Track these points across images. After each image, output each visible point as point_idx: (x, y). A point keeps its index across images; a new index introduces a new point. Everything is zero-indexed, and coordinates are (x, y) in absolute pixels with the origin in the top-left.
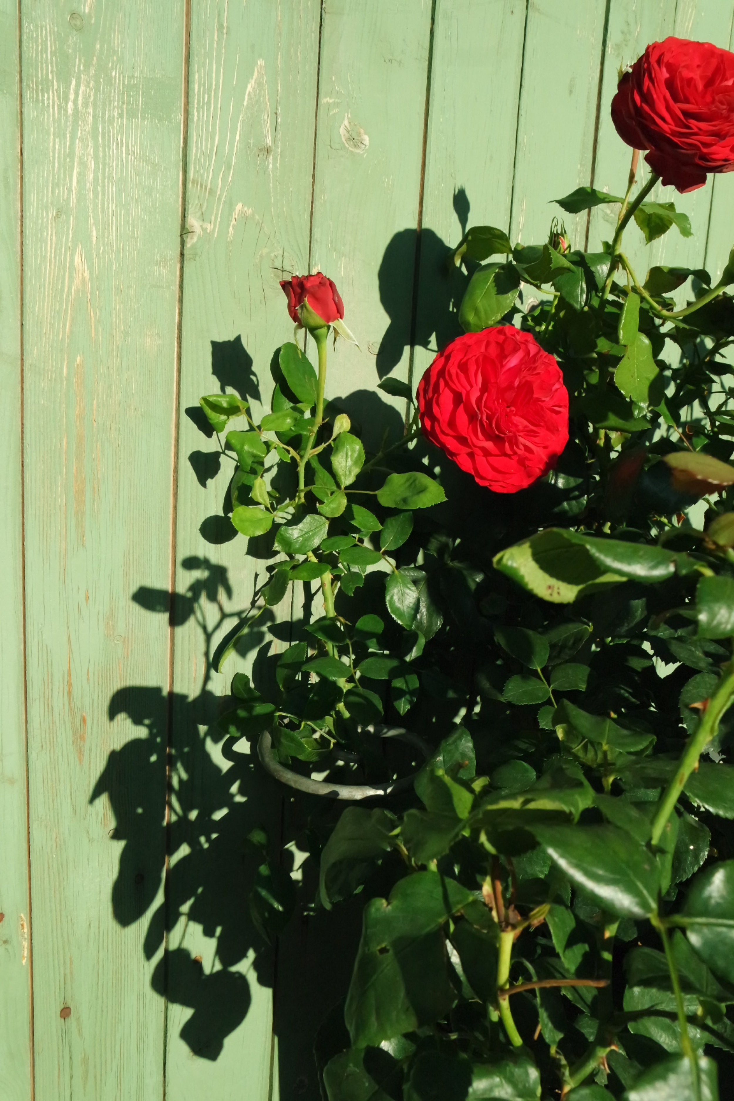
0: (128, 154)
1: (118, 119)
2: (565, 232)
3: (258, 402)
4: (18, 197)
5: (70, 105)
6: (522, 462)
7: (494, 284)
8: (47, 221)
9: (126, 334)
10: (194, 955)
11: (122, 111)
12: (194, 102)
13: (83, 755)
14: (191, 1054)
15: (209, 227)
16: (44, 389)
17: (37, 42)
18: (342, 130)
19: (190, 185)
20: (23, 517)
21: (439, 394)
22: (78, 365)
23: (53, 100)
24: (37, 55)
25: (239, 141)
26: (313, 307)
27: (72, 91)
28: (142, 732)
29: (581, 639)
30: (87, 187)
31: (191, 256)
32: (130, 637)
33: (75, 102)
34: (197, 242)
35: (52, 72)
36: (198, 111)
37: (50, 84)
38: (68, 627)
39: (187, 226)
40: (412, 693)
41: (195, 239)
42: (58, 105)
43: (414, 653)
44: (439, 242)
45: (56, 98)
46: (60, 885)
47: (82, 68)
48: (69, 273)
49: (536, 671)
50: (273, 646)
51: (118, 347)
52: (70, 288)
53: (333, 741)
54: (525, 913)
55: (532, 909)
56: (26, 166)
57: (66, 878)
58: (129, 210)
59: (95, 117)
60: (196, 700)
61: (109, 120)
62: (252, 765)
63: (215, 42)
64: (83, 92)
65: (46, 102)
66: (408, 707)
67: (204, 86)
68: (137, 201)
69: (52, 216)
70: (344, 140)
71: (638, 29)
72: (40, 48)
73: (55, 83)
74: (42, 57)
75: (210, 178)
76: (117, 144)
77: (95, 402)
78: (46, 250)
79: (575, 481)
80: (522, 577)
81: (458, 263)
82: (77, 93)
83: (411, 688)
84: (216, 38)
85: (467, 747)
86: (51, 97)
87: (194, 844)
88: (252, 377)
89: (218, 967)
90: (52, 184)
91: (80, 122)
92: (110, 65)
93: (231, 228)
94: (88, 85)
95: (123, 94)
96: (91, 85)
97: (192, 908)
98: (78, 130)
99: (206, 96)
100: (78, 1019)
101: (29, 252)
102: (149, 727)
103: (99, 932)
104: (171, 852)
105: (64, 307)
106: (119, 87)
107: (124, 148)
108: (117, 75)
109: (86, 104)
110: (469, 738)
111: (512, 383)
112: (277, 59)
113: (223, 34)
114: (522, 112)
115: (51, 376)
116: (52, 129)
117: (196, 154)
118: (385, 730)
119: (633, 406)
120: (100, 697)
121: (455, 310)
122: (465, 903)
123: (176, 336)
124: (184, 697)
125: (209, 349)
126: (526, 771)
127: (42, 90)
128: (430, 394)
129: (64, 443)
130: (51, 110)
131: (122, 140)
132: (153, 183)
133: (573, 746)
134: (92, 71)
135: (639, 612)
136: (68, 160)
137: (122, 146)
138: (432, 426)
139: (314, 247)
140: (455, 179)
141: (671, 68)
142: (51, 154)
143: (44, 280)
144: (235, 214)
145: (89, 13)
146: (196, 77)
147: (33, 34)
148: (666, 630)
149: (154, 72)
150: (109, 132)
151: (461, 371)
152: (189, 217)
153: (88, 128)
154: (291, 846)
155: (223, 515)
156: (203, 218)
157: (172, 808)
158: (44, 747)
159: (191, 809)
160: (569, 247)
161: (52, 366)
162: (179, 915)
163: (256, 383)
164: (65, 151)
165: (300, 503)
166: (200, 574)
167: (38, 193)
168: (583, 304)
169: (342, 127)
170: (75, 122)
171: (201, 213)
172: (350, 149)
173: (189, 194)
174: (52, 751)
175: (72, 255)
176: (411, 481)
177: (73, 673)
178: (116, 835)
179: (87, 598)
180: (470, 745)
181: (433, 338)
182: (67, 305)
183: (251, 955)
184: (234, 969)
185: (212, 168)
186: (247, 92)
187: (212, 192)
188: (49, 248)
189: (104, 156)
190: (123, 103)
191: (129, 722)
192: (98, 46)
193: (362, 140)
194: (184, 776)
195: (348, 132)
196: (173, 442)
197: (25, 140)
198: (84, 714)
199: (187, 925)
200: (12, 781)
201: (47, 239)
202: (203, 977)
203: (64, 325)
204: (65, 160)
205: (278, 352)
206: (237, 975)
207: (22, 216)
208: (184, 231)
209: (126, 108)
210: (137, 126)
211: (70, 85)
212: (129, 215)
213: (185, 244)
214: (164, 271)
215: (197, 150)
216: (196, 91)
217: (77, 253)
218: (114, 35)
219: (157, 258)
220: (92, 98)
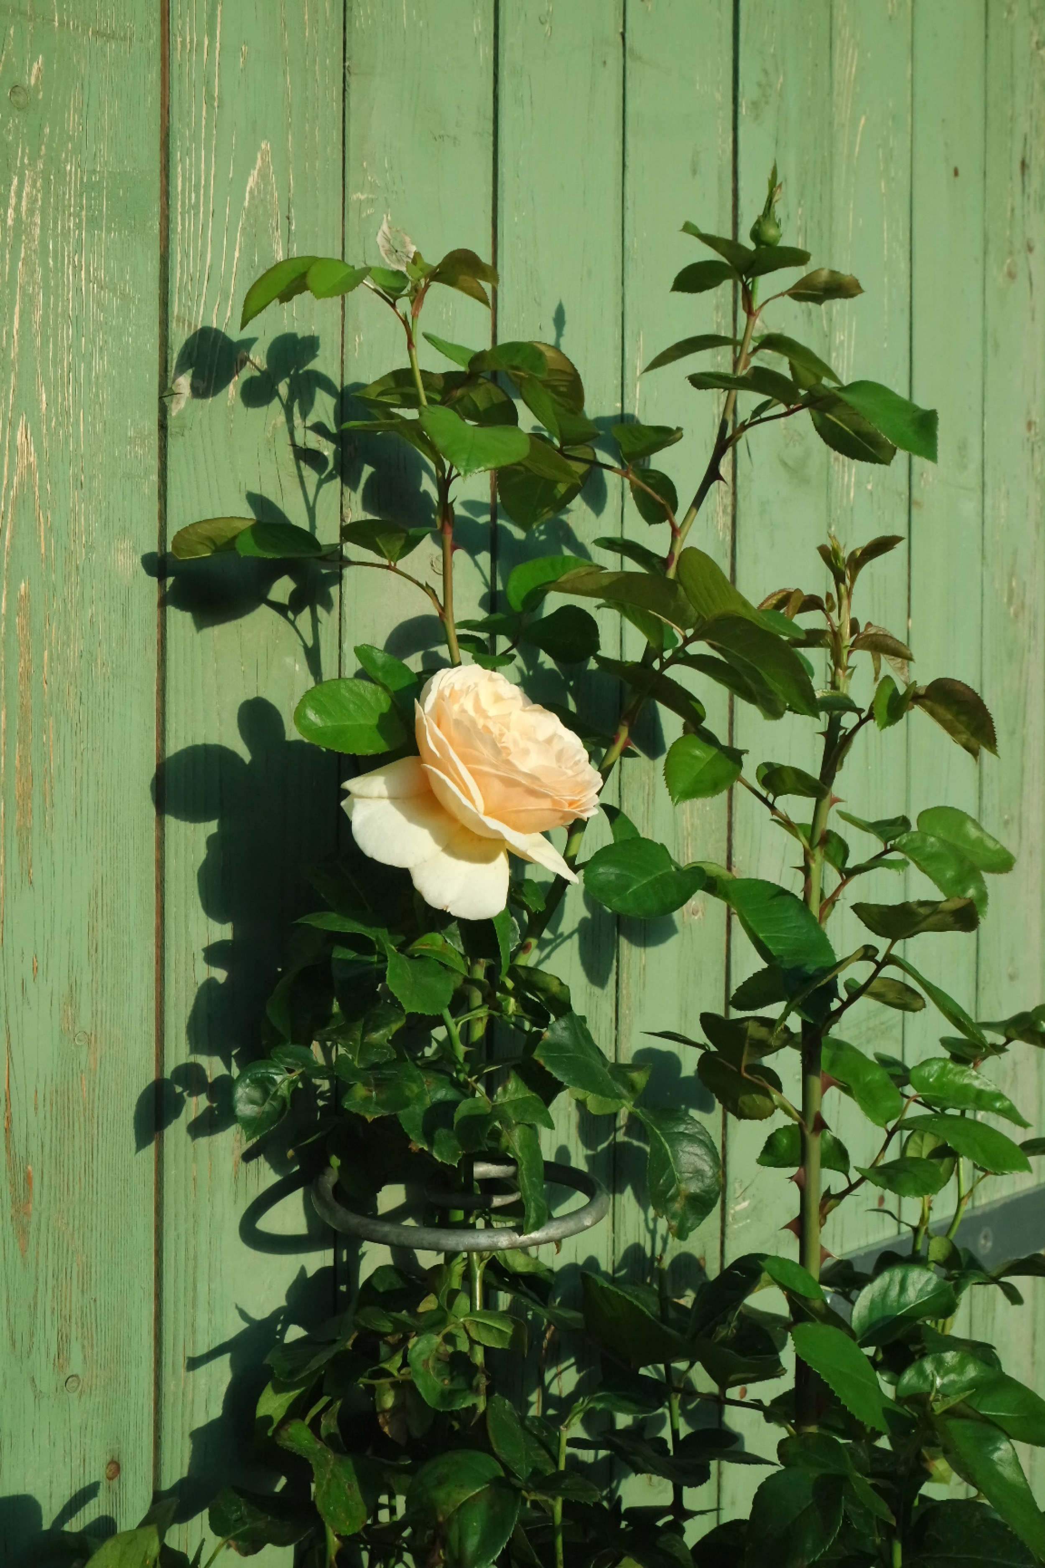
0: (88, 281)
1: (74, 231)
5: (10, 213)
9: (90, 548)
11: (81, 220)
12: (177, 205)
13: (30, 1239)
15: (202, 385)
18: (380, 239)
19: (173, 324)
22: (21, 596)
25: (239, 259)
27: (13, 194)
30: (34, 331)
31: (177, 430)
32: (98, 1034)
33: (17, 209)
34: (186, 408)
36: (183, 219)
38: (7, 1019)
39: (171, 384)
41: (182, 404)
47: (26, 161)
48: (9, 456)
51: (79, 568)
52: (10, 479)
58: (91, 363)
59: (43, 229)
61: (63, 233)
63: (203, 120)
64: (27, 194)
67: (190, 181)
68: (101, 350)
70: (383, 253)
71: (781, 80)
75: (201, 313)
76: (74, 267)
77: (46, 653)
82: (19, 196)
84: (204, 114)
91: (24, 238)
92: (63, 156)
93: (231, 386)
94: (34, 185)
95: (81, 196)
96: (38, 184)
98: (21, 248)
99: (193, 195)
105: (3, 508)
106: (75, 186)
107: (83, 273)
108: (73, 169)
109: (31, 212)
112: (287, 140)
113: (214, 108)
114: (628, 203)
117: (181, 279)
120: (54, 1139)
129: (2, 717)
131: (80, 262)
132: (124, 322)
134: (40, 166)
136: (7, 291)
137: (81, 270)
139: (348, 413)
140: (539, 304)
144: (236, 367)
145: (36, 85)
146: (177, 170)
149: (123, 163)
150: (63, 250)
153: (35, 245)
164: (3, 279)
169: (380, 234)
170: (17, 237)
172: (393, 265)
173: (172, 337)
175: (14, 429)
177: (14, 1096)
179: (35, 969)
182: (6, 506)
185: (204, 298)
186: (248, 189)
189: (57, 285)
190: (81, 208)
192: (47, 130)
193: (409, 252)
195: (388, 241)
196: (156, 715)
198: (29, 1168)
203: (3, 536)
204: (3, 291)
208: (166, 393)
209: (86, 215)
210: (100, 239)
211: (10, 185)
212: (91, 370)
213: (169, 413)
214: (140, 452)
215: (182, 273)
216: (179, 189)
217: (20, 428)
218: (69, 114)
219: (131, 433)
220: (40, 203)
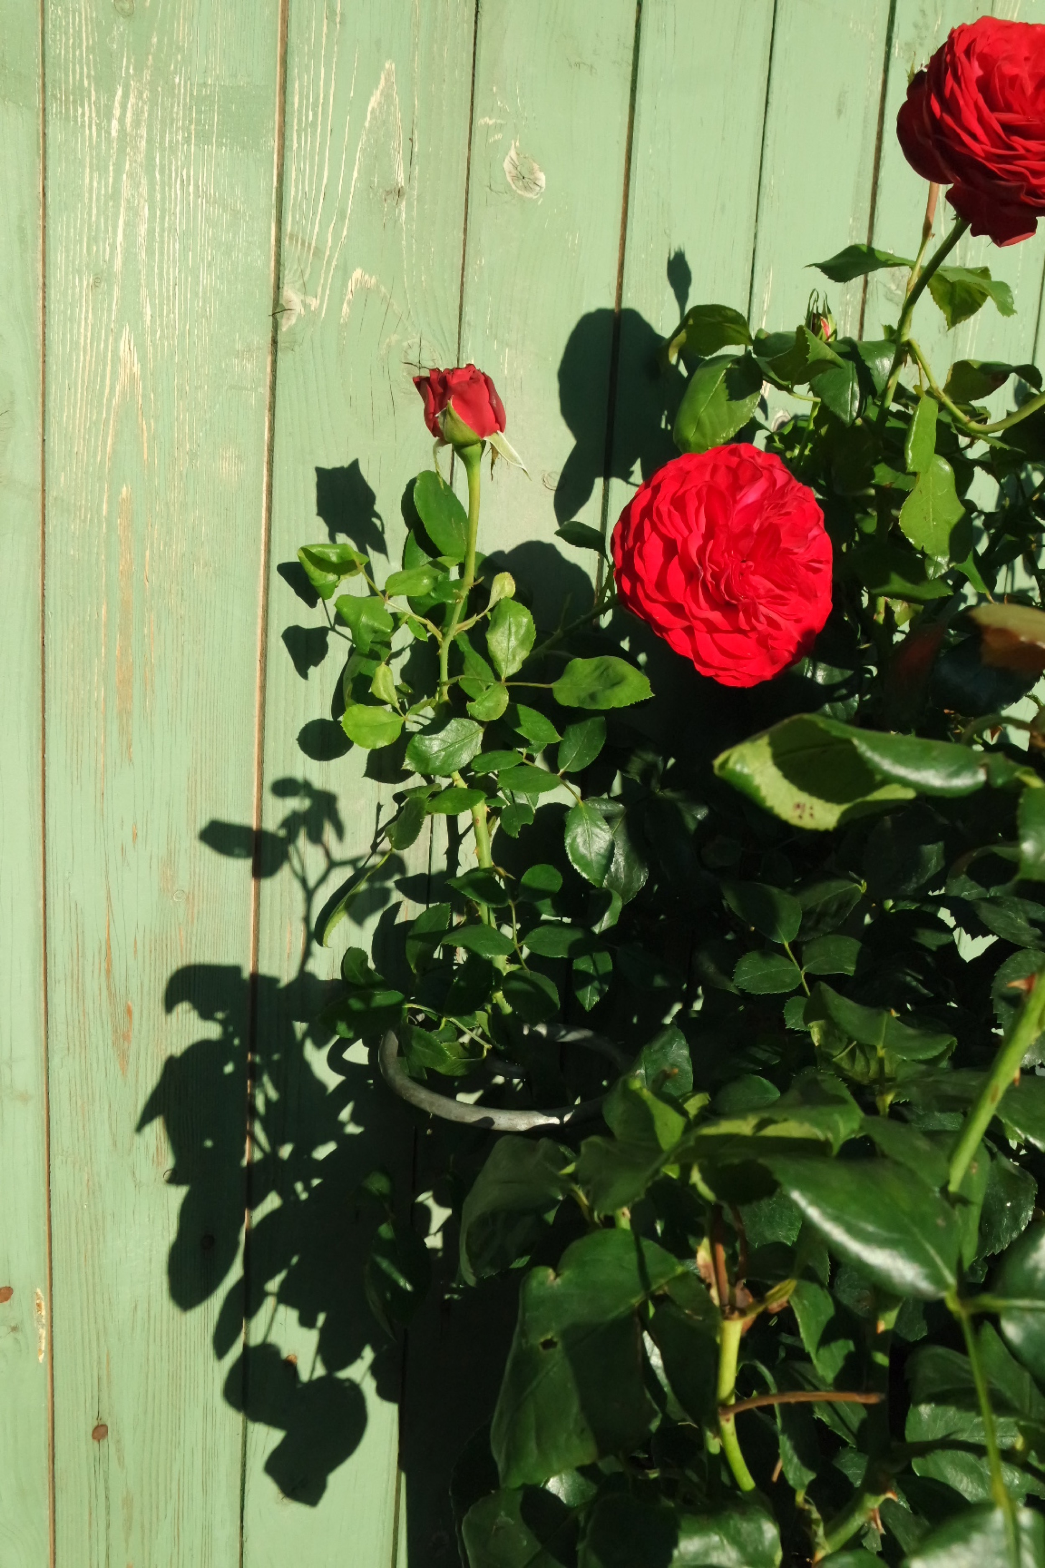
0: (197, 196)
1: (183, 145)
2: (829, 312)
3: (383, 556)
4: (39, 256)
5: (115, 124)
6: (763, 641)
7: (725, 385)
8: (81, 292)
9: (193, 456)
10: (286, 1353)
11: (190, 134)
12: (293, 122)
13: (128, 1062)
14: (281, 1496)
15: (314, 303)
16: (74, 533)
17: (66, 33)
18: (507, 165)
19: (286, 242)
20: (44, 718)
21: (643, 542)
22: (123, 499)
23: (90, 117)
24: (67, 52)
25: (357, 179)
26: (460, 414)
27: (117, 104)
28: (212, 1031)
29: (848, 903)
30: (139, 244)
31: (287, 345)
32: (196, 893)
34: (296, 324)
35: (89, 76)
36: (299, 137)
37: (85, 94)
38: (107, 877)
39: (282, 301)
40: (603, 978)
41: (293, 320)
42: (97, 125)
43: (606, 921)
44: (646, 328)
45: (94, 115)
46: (93, 1249)
47: (131, 71)
48: (112, 367)
49: (783, 946)
50: (402, 909)
51: (181, 475)
52: (113, 388)
53: (487, 1046)
54: (759, 1291)
55: (770, 1287)
56: (50, 212)
57: (101, 1239)
58: (198, 277)
59: (150, 141)
60: (290, 985)
61: (170, 147)
62: (371, 1081)
63: (324, 36)
64: (132, 106)
65: (79, 120)
66: (597, 999)
67: (308, 99)
68: (209, 265)
69: (88, 284)
70: (509, 179)
71: (938, 23)
72: (71, 41)
73: (93, 92)
74: (74, 55)
75: (315, 233)
76: (182, 182)
77: (148, 553)
78: (79, 333)
79: (842, 674)
80: (758, 788)
81: (673, 359)
82: (124, 107)
83: (601, 972)
84: (325, 28)
85: (679, 1056)
86: (87, 112)
87: (287, 1194)
88: (375, 520)
89: (320, 1371)
90: (88, 238)
91: (128, 150)
92: (172, 67)
93: (345, 305)
94: (140, 96)
95: (191, 109)
96: (145, 96)
97: (283, 1285)
98: (125, 161)
99: (311, 113)
100: (118, 1441)
101: (54, 336)
102: (223, 1023)
103: (149, 1317)
104: (253, 1203)
105: (104, 415)
106: (185, 99)
107: (191, 188)
108: (182, 82)
109: (137, 124)
110: (684, 1042)
111: (749, 526)
112: (413, 60)
113: (336, 24)
114: (769, 141)
115: (86, 517)
116: (88, 159)
117: (295, 198)
118: (563, 1033)
119: (927, 562)
121: (669, 427)
122: (671, 1276)
123: (265, 459)
124: (274, 981)
125: (313, 478)
126: (766, 1090)
127: (74, 102)
128: (630, 542)
129: (104, 611)
130: (87, 132)
131: (188, 176)
132: (234, 237)
133: (835, 1053)
134: (147, 75)
135: (934, 862)
136: (111, 204)
137: (189, 184)
138: (633, 589)
139: (466, 333)
140: (669, 236)
141: (986, 61)
142: (87, 195)
143: (76, 376)
144: (351, 285)
146: (295, 87)
147: (61, 22)
148: (972, 888)
149: (236, 77)
150: (171, 163)
151: (676, 510)
152: (285, 288)
153: (141, 157)
154: (427, 1199)
155: (332, 719)
156: (304, 289)
157: (254, 1140)
158: (71, 1051)
159: (283, 1142)
160: (835, 332)
161: (86, 500)
162: (265, 1294)
163: (380, 529)
164: (107, 190)
165: (441, 701)
166: (297, 804)
167: (67, 251)
168: (855, 414)
169: (507, 159)
170: (122, 151)
171: (301, 282)
172: (519, 192)
173: (285, 254)
174: (83, 1056)
175: (117, 340)
176: (602, 668)
177: (113, 944)
178: (175, 1178)
179: (135, 836)
180: (685, 1052)
181: (637, 467)
182: (108, 413)
183: (368, 1354)
184: (343, 1374)
185: (319, 217)
186: (370, 109)
187: (318, 253)
188: (82, 330)
189: (163, 199)
190: (191, 122)
191: (194, 1015)
192: (155, 40)
193: (536, 179)
194: (273, 1094)
195: (516, 167)
196: (260, 612)
197: (50, 174)
198: (129, 1003)
199: (275, 1310)
200: (24, 1098)
201: (80, 318)
202: (299, 1386)
203: (105, 442)
204: (106, 203)
205: (412, 484)
206: (347, 1384)
207: (44, 284)
208: (278, 309)
209: (195, 129)
210: (210, 155)
211: (114, 96)
212: (198, 284)
213: (279, 327)
214: (249, 366)
215: (297, 192)
216: (296, 106)
217: (123, 339)
218: (179, 24)
219: (239, 346)
220: (146, 114)
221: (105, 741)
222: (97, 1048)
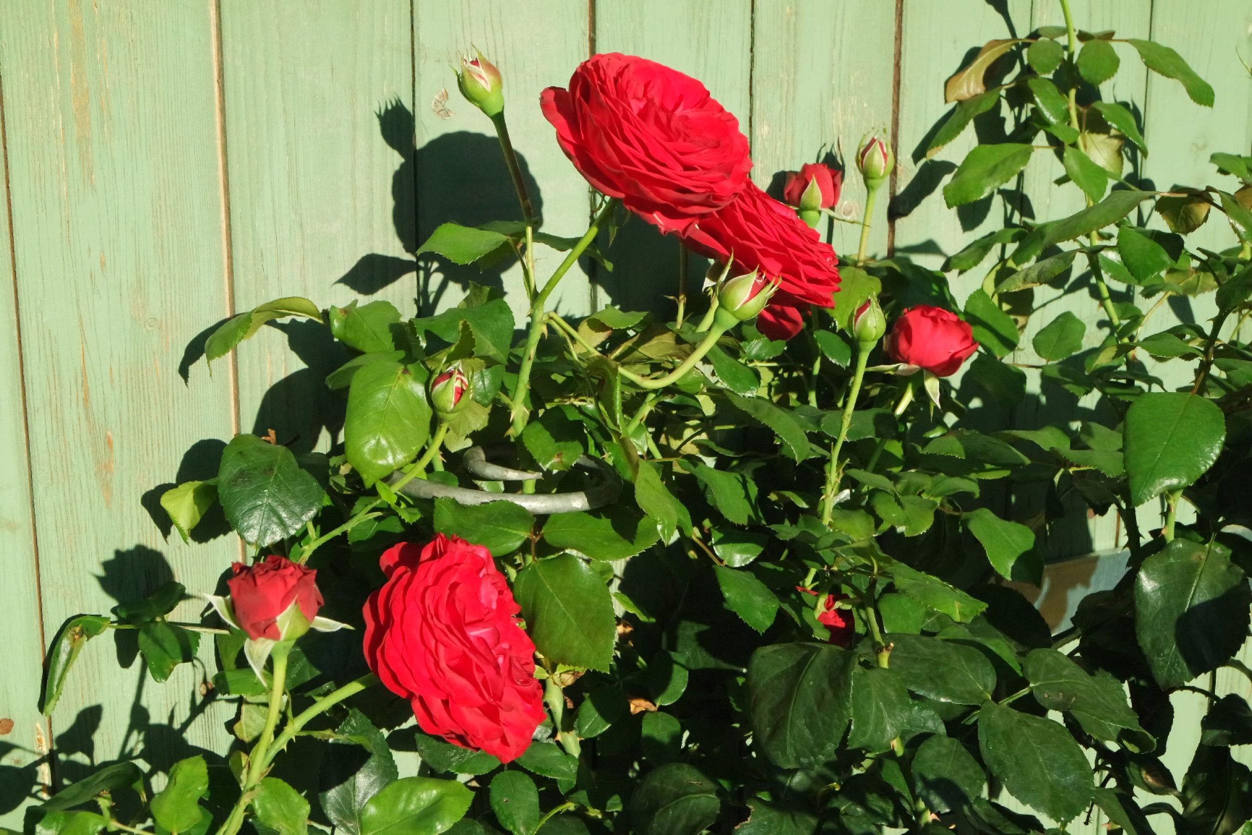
13: (112, 493)
20: (5, 148)
32: (169, 322)
38: (78, 307)
46: (89, 688)
57: (97, 675)
120: (131, 409)
129: (55, 40)
158: (54, 480)
174: (66, 484)
177: (89, 372)
179: (103, 263)
196: (213, 31)
198: (109, 433)
200: (12, 527)
221: (66, 169)
222: (80, 478)
